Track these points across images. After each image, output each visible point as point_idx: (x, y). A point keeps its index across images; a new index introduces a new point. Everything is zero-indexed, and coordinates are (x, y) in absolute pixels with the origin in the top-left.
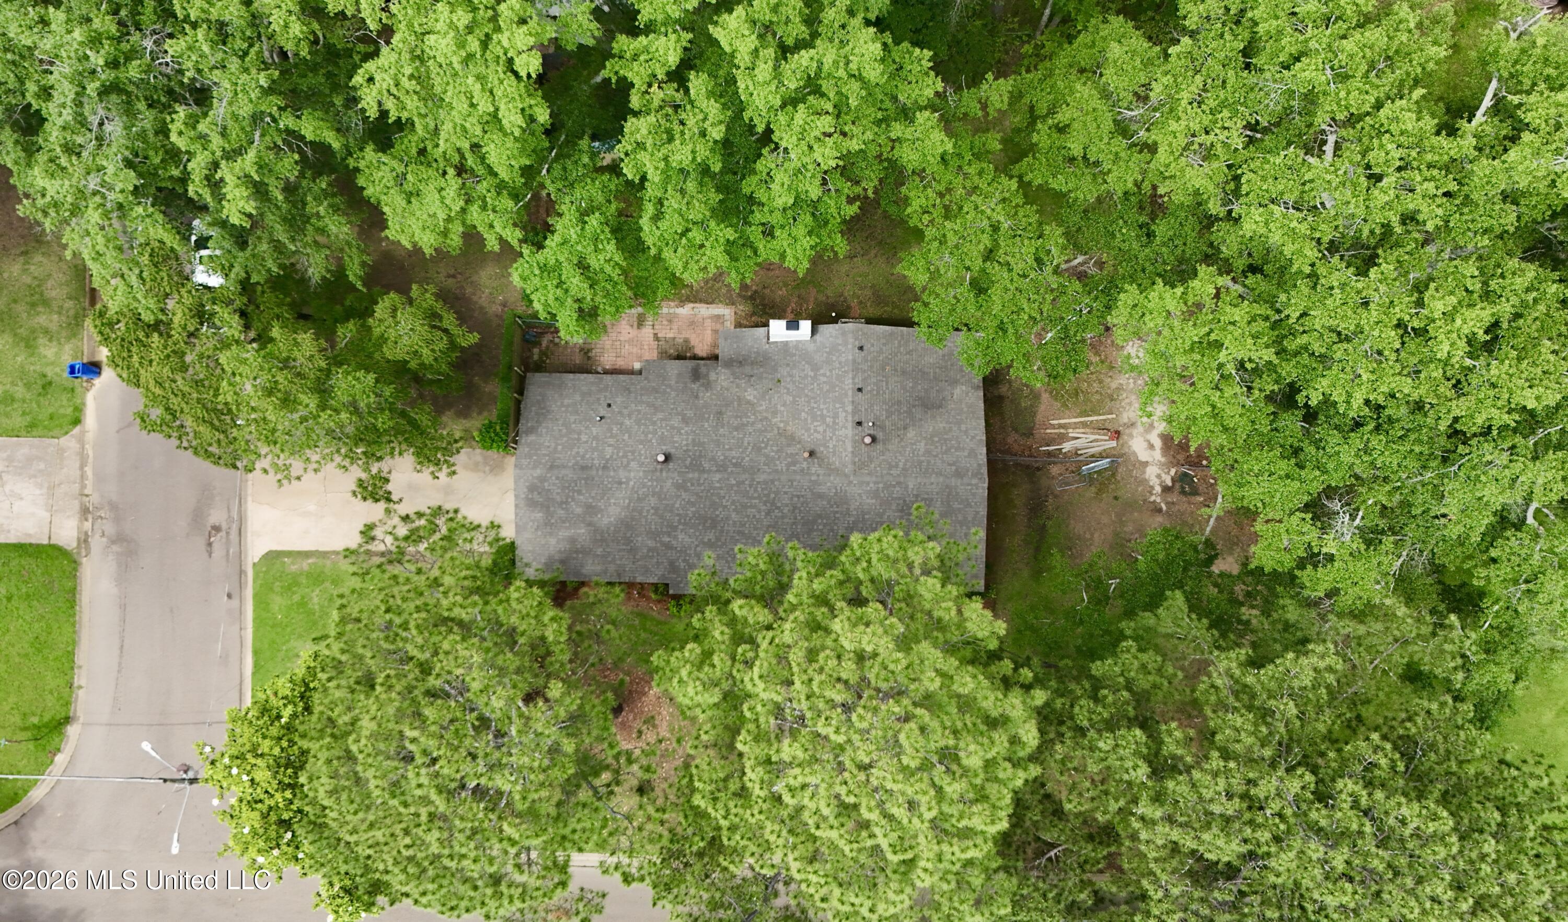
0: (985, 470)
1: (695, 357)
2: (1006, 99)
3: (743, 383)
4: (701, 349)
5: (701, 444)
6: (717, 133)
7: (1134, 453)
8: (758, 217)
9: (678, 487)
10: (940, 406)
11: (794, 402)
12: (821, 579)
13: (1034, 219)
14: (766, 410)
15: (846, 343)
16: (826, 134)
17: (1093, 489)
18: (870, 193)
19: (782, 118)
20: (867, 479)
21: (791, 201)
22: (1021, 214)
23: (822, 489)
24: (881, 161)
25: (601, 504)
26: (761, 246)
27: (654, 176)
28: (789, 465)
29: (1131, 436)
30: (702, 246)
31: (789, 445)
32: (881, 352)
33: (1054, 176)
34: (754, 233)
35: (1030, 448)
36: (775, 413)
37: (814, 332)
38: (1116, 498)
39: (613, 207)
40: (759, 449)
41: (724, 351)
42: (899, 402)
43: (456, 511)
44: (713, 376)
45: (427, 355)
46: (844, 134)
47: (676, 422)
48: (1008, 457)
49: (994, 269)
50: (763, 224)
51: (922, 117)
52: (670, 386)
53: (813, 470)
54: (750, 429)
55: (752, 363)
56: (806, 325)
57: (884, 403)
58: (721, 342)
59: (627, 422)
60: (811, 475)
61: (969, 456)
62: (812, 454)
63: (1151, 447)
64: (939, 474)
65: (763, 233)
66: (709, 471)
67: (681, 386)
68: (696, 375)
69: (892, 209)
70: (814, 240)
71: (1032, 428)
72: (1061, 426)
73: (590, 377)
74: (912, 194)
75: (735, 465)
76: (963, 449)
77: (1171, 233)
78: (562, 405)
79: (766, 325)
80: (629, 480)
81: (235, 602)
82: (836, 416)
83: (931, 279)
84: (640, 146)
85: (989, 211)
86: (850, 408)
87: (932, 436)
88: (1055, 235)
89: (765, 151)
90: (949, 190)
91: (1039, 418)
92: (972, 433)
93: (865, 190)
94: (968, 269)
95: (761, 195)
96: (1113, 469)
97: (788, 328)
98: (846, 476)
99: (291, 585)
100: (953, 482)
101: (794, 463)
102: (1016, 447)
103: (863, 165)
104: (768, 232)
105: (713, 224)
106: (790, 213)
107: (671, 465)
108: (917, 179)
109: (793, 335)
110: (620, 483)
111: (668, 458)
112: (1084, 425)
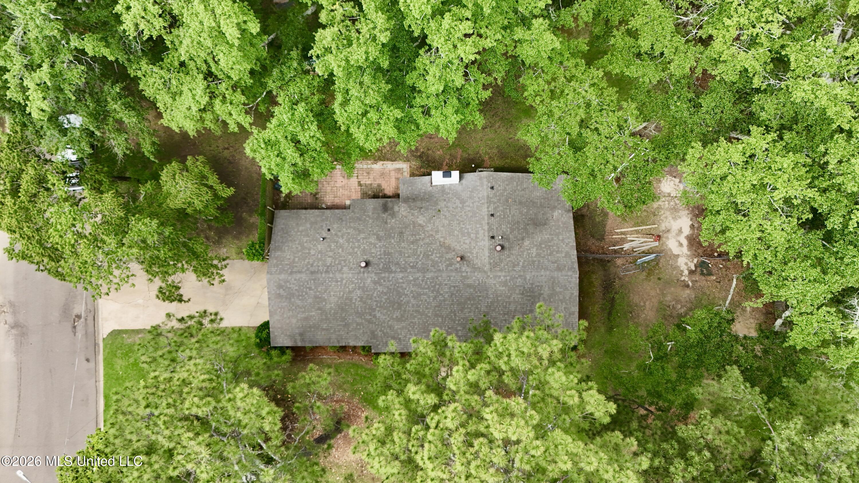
0: (576, 266)
1: (385, 196)
2: (591, 15)
3: (416, 212)
4: (389, 190)
5: (389, 254)
6: (384, 38)
7: (670, 250)
8: (418, 101)
9: (375, 283)
10: (545, 224)
11: (449, 224)
12: (473, 371)
13: (614, 98)
14: (431, 230)
15: (482, 185)
16: (467, 36)
17: (644, 273)
18: (499, 82)
19: (433, 24)
20: (499, 274)
21: (442, 88)
22: (605, 94)
23: (470, 281)
24: (507, 58)
25: (325, 296)
26: (421, 122)
27: (338, 72)
28: (447, 266)
29: (667, 238)
30: (378, 123)
31: (447, 253)
32: (505, 190)
33: (627, 67)
34: (416, 113)
35: (603, 248)
36: (437, 232)
37: (461, 178)
38: (659, 279)
39: (316, 98)
40: (428, 256)
41: (403, 191)
42: (518, 222)
43: (216, 314)
44: (396, 208)
45: (198, 205)
46: (480, 36)
47: (373, 240)
48: (588, 255)
49: (587, 133)
50: (423, 107)
51: (537, 23)
52: (369, 216)
53: (464, 269)
54: (421, 243)
55: (422, 200)
56: (455, 174)
57: (508, 223)
58: (401, 186)
59: (341, 241)
60: (461, 272)
61: (565, 257)
62: (462, 258)
63: (681, 245)
64: (546, 269)
65: (423, 113)
66: (395, 272)
67: (376, 216)
68: (385, 208)
69: (513, 94)
70: (460, 117)
71: (603, 235)
72: (622, 233)
73: (316, 212)
74: (528, 83)
75: (412, 267)
76: (562, 252)
77: (713, 104)
78: (298, 231)
79: (430, 174)
80: (342, 279)
81: (92, 365)
82: (477, 233)
83: (542, 142)
84: (328, 50)
85: (584, 93)
86: (486, 227)
87: (541, 244)
88: (630, 107)
89: (421, 52)
90: (554, 79)
91: (608, 228)
92: (566, 241)
93: (496, 79)
94: (568, 134)
95: (420, 85)
96: (657, 260)
97: (444, 176)
98: (485, 272)
99: (129, 351)
100: (556, 274)
101: (451, 265)
102: (594, 247)
103: (494, 61)
104: (427, 112)
105: (385, 107)
106: (441, 97)
107: (370, 268)
108: (531, 72)
109: (447, 181)
110: (337, 281)
111: (367, 264)
112: (637, 232)
